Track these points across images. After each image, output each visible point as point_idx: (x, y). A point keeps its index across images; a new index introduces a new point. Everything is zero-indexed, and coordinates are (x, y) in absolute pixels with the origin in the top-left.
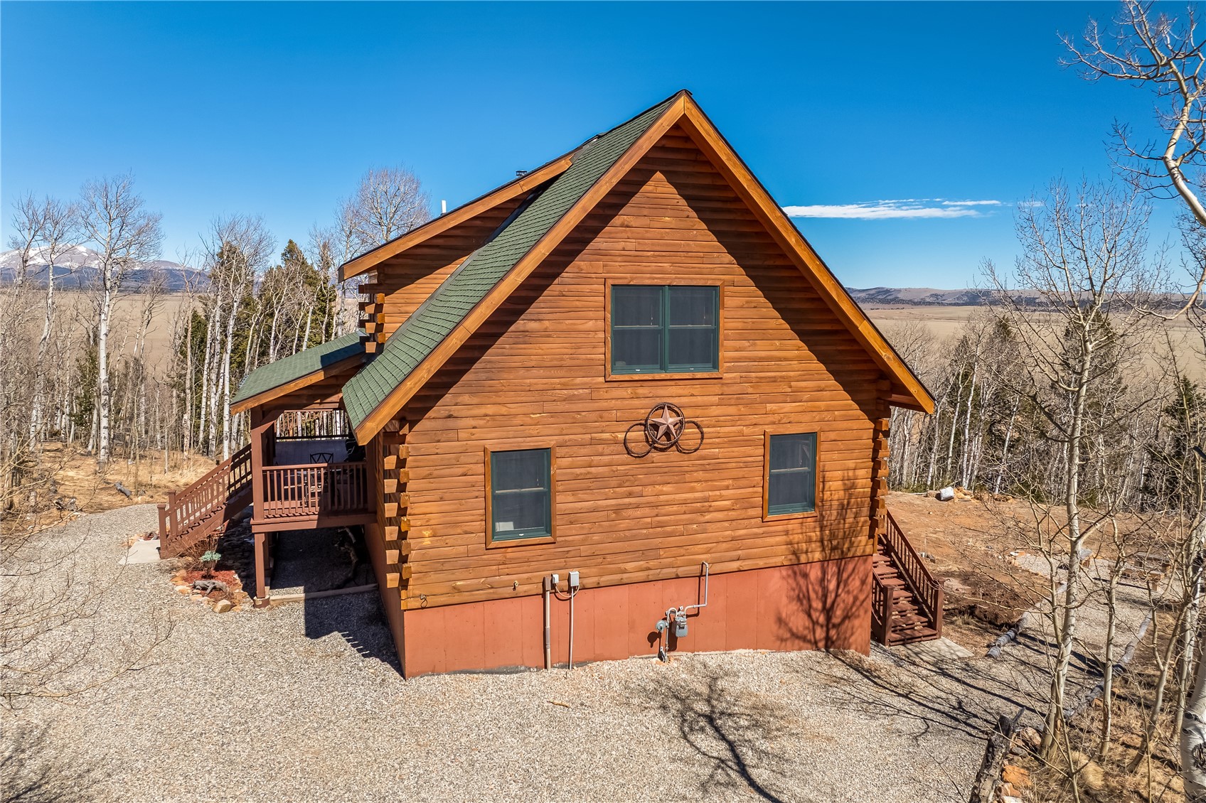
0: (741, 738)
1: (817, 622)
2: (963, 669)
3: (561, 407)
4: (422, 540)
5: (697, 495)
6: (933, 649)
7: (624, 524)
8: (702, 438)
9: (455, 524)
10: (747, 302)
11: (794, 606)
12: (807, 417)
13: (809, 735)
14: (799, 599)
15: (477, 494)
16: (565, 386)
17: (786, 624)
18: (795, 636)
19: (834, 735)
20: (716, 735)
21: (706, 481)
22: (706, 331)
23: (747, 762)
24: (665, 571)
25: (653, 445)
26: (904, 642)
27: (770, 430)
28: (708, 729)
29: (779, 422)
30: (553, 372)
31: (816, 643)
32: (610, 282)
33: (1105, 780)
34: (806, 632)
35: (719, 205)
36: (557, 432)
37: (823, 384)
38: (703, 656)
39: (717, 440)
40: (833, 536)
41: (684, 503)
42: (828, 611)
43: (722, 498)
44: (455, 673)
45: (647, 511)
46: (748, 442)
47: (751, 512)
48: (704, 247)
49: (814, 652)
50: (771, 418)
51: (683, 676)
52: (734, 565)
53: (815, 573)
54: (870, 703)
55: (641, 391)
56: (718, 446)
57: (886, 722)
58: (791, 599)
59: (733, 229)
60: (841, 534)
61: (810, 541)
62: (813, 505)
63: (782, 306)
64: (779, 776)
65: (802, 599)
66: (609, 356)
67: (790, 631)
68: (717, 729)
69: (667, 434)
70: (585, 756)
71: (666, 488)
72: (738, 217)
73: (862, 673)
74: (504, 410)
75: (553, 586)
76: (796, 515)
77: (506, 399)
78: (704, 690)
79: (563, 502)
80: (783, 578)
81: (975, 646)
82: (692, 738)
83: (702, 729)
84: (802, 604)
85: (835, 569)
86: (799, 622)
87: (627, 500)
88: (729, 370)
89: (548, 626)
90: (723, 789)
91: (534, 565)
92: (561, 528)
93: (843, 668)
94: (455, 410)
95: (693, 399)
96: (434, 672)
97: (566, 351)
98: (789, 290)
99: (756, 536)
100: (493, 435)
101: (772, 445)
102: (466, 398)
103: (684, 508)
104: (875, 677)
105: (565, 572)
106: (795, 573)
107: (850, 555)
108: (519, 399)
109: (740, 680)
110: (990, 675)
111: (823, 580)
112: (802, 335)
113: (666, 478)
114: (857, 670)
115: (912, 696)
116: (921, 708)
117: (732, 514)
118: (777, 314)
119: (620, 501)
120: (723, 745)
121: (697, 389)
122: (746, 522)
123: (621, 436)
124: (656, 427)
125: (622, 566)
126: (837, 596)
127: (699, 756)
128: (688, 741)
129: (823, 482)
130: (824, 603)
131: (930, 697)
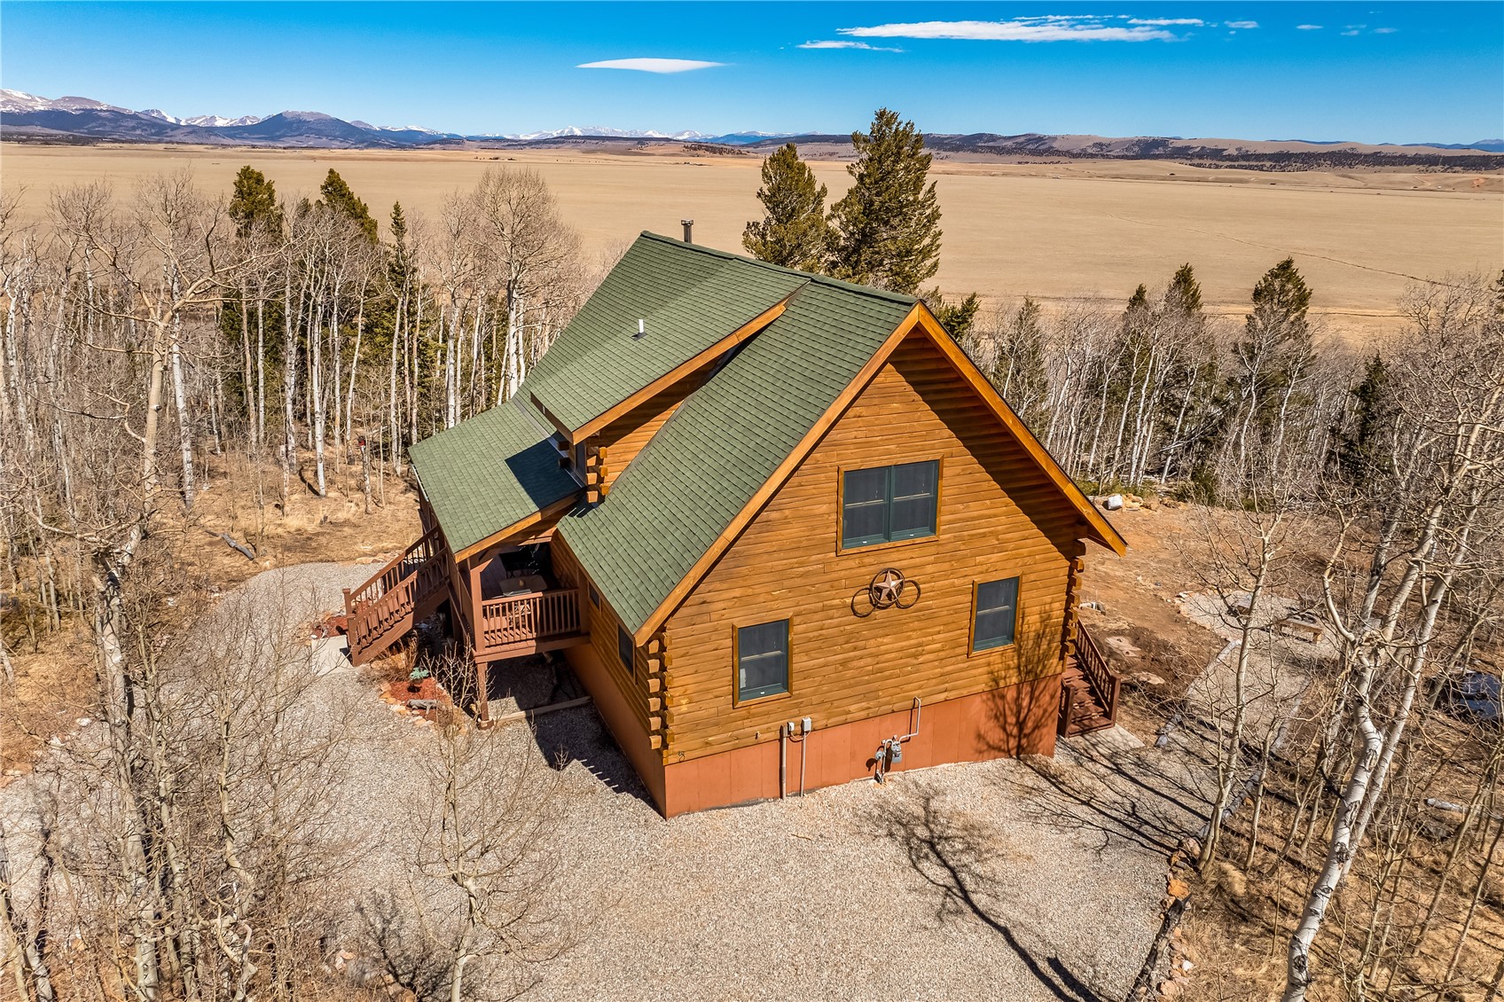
0: (959, 863)
1: (1011, 735)
2: (1136, 764)
3: (799, 581)
4: (680, 707)
5: (912, 642)
6: (1109, 739)
7: (849, 673)
8: (919, 593)
9: (708, 690)
10: (963, 470)
11: (992, 723)
12: (1011, 564)
13: (1012, 856)
14: (996, 717)
15: (725, 664)
16: (802, 564)
17: (984, 739)
18: (991, 747)
19: (1033, 854)
20: (939, 861)
21: (920, 629)
22: (926, 500)
23: (968, 888)
24: (882, 708)
25: (876, 605)
26: (1082, 733)
27: (978, 579)
28: (932, 856)
29: (987, 571)
30: (792, 554)
31: (1009, 751)
32: (843, 469)
33: (1247, 888)
34: (1001, 743)
35: (942, 386)
36: (794, 604)
37: (1026, 533)
38: (913, 774)
39: (931, 594)
40: (1028, 661)
41: (901, 650)
42: (1021, 725)
43: (933, 642)
44: (707, 810)
45: (869, 660)
46: (960, 592)
47: (958, 651)
48: (926, 425)
49: (1006, 760)
50: (979, 568)
51: (900, 799)
52: (942, 696)
53: (1011, 694)
54: (1059, 815)
55: (867, 560)
56: (932, 598)
57: (1073, 835)
58: (989, 718)
59: (953, 406)
60: (1036, 659)
61: (1008, 668)
62: (1012, 637)
63: (995, 469)
64: (994, 900)
65: (999, 717)
66: (840, 534)
67: (988, 744)
68: (939, 855)
69: (890, 595)
70: (838, 892)
71: (885, 640)
72: (959, 395)
73: (1050, 781)
74: (750, 591)
75: (789, 732)
76: (997, 649)
77: (752, 582)
78: (920, 812)
79: (799, 662)
80: (983, 701)
81: (1145, 733)
82: (920, 866)
83: (926, 857)
84: (998, 721)
85: (1029, 689)
86: (995, 736)
87: (852, 654)
88: (945, 532)
89: (784, 765)
90: (954, 918)
91: (773, 717)
92: (796, 683)
93: (1034, 775)
94: (708, 597)
95: (913, 561)
96: (690, 811)
97: (802, 534)
98: (1000, 454)
99: (962, 670)
100: (740, 614)
101: (979, 593)
102: (718, 585)
103: (901, 654)
104: (1061, 783)
105: (799, 719)
106: (994, 696)
107: (1043, 676)
108: (762, 580)
109: (948, 799)
110: (1158, 770)
111: (1018, 698)
112: (1010, 492)
113: (887, 631)
114: (1045, 777)
115: (1093, 803)
116: (1102, 816)
117: (942, 654)
118: (990, 477)
119: (846, 655)
120: (947, 872)
121: (917, 552)
122: (954, 659)
123: (849, 601)
124: (879, 590)
125: (846, 708)
126: (1029, 710)
127: (929, 886)
128: (918, 870)
129: (1023, 618)
130: (1018, 718)
131: (1108, 803)
